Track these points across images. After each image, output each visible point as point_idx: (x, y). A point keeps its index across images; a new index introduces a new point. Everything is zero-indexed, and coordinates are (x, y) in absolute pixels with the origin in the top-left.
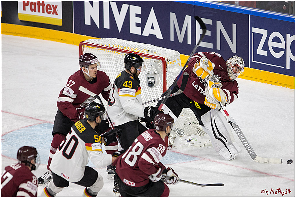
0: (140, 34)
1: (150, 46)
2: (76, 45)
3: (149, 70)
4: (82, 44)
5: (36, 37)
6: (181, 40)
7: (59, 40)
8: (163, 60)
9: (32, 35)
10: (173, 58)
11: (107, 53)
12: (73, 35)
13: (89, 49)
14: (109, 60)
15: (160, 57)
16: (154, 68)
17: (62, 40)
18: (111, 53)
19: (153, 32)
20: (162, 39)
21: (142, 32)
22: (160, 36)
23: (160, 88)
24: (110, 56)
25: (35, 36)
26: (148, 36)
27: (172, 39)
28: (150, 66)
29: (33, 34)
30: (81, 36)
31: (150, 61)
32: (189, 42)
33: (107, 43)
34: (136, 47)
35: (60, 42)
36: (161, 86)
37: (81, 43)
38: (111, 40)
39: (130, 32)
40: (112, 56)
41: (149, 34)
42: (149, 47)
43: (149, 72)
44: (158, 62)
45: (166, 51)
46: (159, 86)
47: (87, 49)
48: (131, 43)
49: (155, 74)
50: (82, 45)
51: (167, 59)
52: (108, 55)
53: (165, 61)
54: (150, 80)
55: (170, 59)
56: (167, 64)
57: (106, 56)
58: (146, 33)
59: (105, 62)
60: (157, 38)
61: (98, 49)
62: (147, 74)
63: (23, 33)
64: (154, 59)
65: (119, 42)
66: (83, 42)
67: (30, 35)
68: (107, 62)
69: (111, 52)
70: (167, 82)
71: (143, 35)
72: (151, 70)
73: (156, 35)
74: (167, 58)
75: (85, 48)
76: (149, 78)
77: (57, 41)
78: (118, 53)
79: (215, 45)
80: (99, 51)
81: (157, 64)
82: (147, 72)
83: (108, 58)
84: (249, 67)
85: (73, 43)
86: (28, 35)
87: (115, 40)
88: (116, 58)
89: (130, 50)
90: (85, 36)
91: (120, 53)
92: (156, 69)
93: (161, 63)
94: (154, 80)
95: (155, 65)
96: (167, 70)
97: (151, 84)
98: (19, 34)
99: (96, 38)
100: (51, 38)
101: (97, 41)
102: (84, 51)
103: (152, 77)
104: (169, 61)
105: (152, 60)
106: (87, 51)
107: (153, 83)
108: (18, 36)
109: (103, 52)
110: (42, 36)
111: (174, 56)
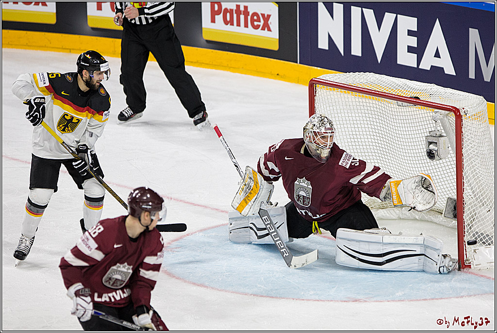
0: (416, 66)
1: (434, 87)
2: (302, 84)
4: (314, 82)
6: (487, 77)
7: (272, 74)
8: (456, 111)
9: (225, 66)
10: (474, 109)
12: (298, 66)
13: (325, 91)
14: (360, 111)
15: (452, 107)
16: (440, 126)
17: (278, 74)
19: (437, 63)
20: (455, 74)
21: (419, 63)
22: (450, 70)
24: (361, 104)
27: (472, 75)
29: (228, 65)
30: (312, 69)
33: (358, 81)
35: (275, 78)
37: (312, 80)
38: (364, 76)
39: (398, 63)
40: (365, 104)
41: (432, 66)
42: (431, 88)
43: (431, 133)
44: (447, 115)
45: (461, 97)
46: (449, 156)
47: (322, 91)
49: (441, 136)
51: (464, 110)
52: (358, 104)
53: (460, 113)
54: (432, 147)
55: (469, 110)
56: (463, 118)
57: (355, 103)
58: (425, 65)
60: (446, 73)
62: (427, 136)
63: (211, 63)
64: (440, 111)
66: (316, 79)
67: (223, 66)
68: (357, 115)
70: (463, 150)
71: (420, 67)
72: (434, 129)
73: (443, 68)
74: (463, 109)
75: (319, 90)
76: (430, 143)
77: (268, 78)
80: (342, 94)
81: (445, 119)
82: (427, 133)
85: (298, 81)
86: (219, 66)
87: (372, 77)
90: (319, 68)
92: (444, 127)
93: (452, 117)
94: (437, 148)
95: (441, 120)
96: (463, 130)
97: (431, 155)
98: (203, 65)
99: (337, 72)
100: (258, 72)
101: (339, 76)
102: (317, 94)
103: (434, 142)
104: (466, 114)
105: (437, 112)
106: (323, 95)
107: (434, 152)
108: (201, 67)
109: (349, 96)
110: (243, 68)
111: (475, 105)
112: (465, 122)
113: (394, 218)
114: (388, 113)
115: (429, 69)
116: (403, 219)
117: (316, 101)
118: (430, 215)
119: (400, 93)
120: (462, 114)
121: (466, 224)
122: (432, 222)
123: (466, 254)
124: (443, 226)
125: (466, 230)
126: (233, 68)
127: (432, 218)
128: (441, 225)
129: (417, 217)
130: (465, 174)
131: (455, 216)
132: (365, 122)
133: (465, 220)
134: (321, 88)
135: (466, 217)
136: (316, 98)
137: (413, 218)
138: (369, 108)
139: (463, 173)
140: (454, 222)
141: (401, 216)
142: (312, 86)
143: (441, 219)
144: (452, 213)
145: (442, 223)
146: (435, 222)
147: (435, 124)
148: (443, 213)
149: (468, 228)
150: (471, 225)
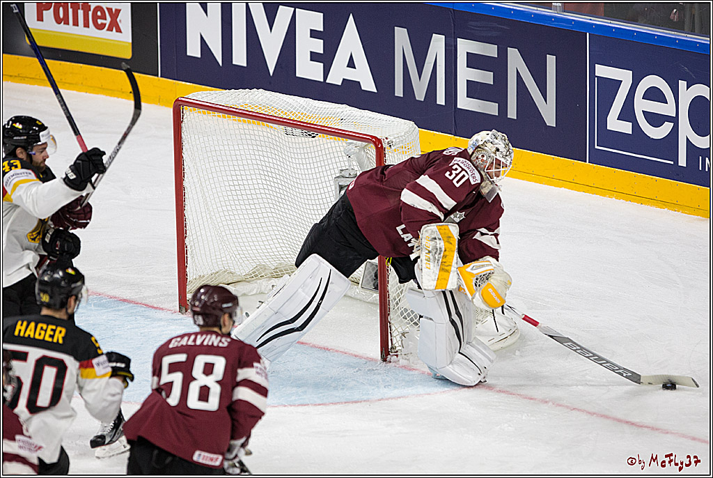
0: (322, 80)
2: (164, 105)
3: (344, 168)
4: (181, 103)
5: (67, 85)
6: (420, 95)
7: (122, 92)
8: (377, 142)
10: (401, 139)
11: (241, 126)
12: (159, 80)
13: (196, 115)
14: (244, 142)
15: (371, 136)
16: (354, 163)
17: (131, 92)
18: (250, 127)
19: (351, 75)
20: (376, 91)
21: (326, 76)
22: (369, 85)
24: (247, 132)
25: (65, 83)
27: (399, 92)
28: (346, 158)
29: (61, 80)
30: (178, 84)
31: (344, 144)
32: (441, 100)
33: (241, 101)
34: (311, 111)
35: (127, 98)
37: (177, 100)
38: (250, 94)
40: (252, 132)
41: (344, 79)
42: (341, 110)
43: (343, 172)
44: (364, 148)
45: (384, 122)
47: (192, 115)
48: (298, 101)
50: (180, 105)
51: (387, 141)
52: (242, 132)
53: (382, 144)
55: (394, 140)
56: (386, 152)
57: (237, 132)
58: (335, 78)
59: (236, 147)
60: (363, 89)
61: (219, 116)
62: (338, 177)
63: (37, 77)
64: (355, 142)
65: (271, 99)
66: (182, 99)
68: (241, 147)
69: (249, 123)
71: (327, 81)
72: (347, 167)
73: (359, 82)
74: (387, 138)
75: (188, 114)
76: (342, 187)
77: (118, 97)
78: (268, 126)
79: (503, 108)
80: (220, 119)
81: (363, 153)
82: (337, 171)
83: (243, 137)
84: (586, 162)
85: (159, 101)
87: (260, 95)
88: (262, 139)
89: (296, 119)
90: (188, 84)
91: (271, 127)
92: (360, 165)
93: (372, 150)
95: (357, 154)
99: (213, 88)
100: (104, 89)
101: (215, 95)
102: (184, 120)
104: (390, 146)
105: (350, 143)
106: (193, 121)
109: (230, 122)
110: (82, 83)
111: (403, 134)
112: (389, 156)
115: (340, 84)
117: (184, 130)
120: (384, 146)
121: (391, 298)
123: (391, 340)
124: (360, 300)
125: (391, 307)
126: (69, 84)
128: (357, 299)
131: (376, 288)
133: (390, 293)
134: (190, 111)
135: (392, 289)
136: (183, 125)
140: (375, 295)
142: (178, 108)
143: (357, 291)
144: (372, 283)
145: (359, 297)
146: (350, 295)
147: (348, 160)
148: (360, 283)
149: (394, 303)
150: (397, 300)
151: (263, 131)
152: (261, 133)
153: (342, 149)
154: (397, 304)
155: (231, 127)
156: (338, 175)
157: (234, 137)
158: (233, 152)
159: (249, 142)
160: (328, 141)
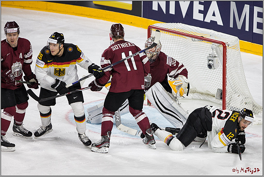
0: (203, 20)
1: (212, 32)
2: (143, 28)
3: (210, 54)
6: (239, 27)
7: (128, 23)
8: (223, 44)
10: (233, 43)
11: (173, 37)
12: (142, 19)
14: (174, 43)
15: (221, 42)
16: (215, 52)
17: (131, 23)
18: (176, 37)
19: (214, 19)
20: (223, 25)
21: (204, 19)
22: (220, 23)
23: (219, 70)
24: (175, 39)
25: (107, 18)
26: (209, 22)
27: (231, 26)
28: (211, 50)
29: (105, 17)
30: (149, 20)
32: (247, 29)
33: (173, 27)
34: (199, 32)
35: (130, 25)
36: (220, 68)
37: (149, 26)
38: (176, 25)
39: (194, 18)
40: (177, 39)
41: (211, 20)
44: (219, 46)
45: (226, 37)
46: (219, 68)
48: (194, 28)
49: (215, 57)
50: (150, 28)
51: (227, 44)
52: (173, 39)
53: (225, 45)
54: (210, 62)
55: (230, 44)
56: (227, 48)
57: (171, 39)
58: (208, 20)
59: (171, 45)
60: (218, 24)
61: (165, 33)
63: (97, 16)
64: (215, 44)
65: (184, 27)
66: (151, 26)
67: (103, 18)
68: (172, 44)
69: (176, 36)
70: (226, 64)
71: (205, 21)
72: (212, 53)
73: (217, 22)
74: (227, 43)
75: (153, 31)
76: (210, 60)
77: (126, 24)
78: (183, 37)
80: (165, 34)
81: (218, 48)
83: (173, 41)
85: (142, 26)
86: (101, 17)
87: (180, 25)
88: (180, 41)
89: (193, 35)
90: (153, 20)
91: (184, 37)
92: (217, 52)
93: (221, 47)
94: (213, 63)
95: (216, 48)
96: (227, 54)
97: (210, 66)
98: (92, 17)
99: (162, 22)
101: (163, 25)
102: (152, 34)
103: (212, 60)
104: (229, 46)
105: (213, 44)
107: (212, 65)
108: (91, 18)
109: (169, 35)
110: (113, 19)
111: (233, 41)
112: (228, 50)
113: (190, 98)
114: (188, 44)
116: (194, 99)
118: (209, 97)
119: (192, 33)
120: (226, 46)
121: (227, 102)
122: (209, 101)
124: (215, 103)
125: (227, 106)
126: (109, 19)
127: (210, 99)
128: (214, 103)
129: (202, 98)
130: (227, 77)
131: (221, 98)
132: (177, 48)
133: (226, 100)
135: (227, 99)
137: (199, 99)
138: (179, 41)
139: (226, 76)
140: (221, 101)
141: (193, 97)
142: (149, 29)
143: (214, 99)
145: (215, 102)
146: (211, 101)
147: (212, 51)
148: (215, 97)
149: (228, 104)
150: (229, 103)
151: (181, 39)
152: (180, 40)
153: (210, 46)
154: (229, 105)
155: (169, 37)
156: (208, 56)
157: (170, 41)
158: (169, 46)
159: (175, 43)
160: (205, 43)
